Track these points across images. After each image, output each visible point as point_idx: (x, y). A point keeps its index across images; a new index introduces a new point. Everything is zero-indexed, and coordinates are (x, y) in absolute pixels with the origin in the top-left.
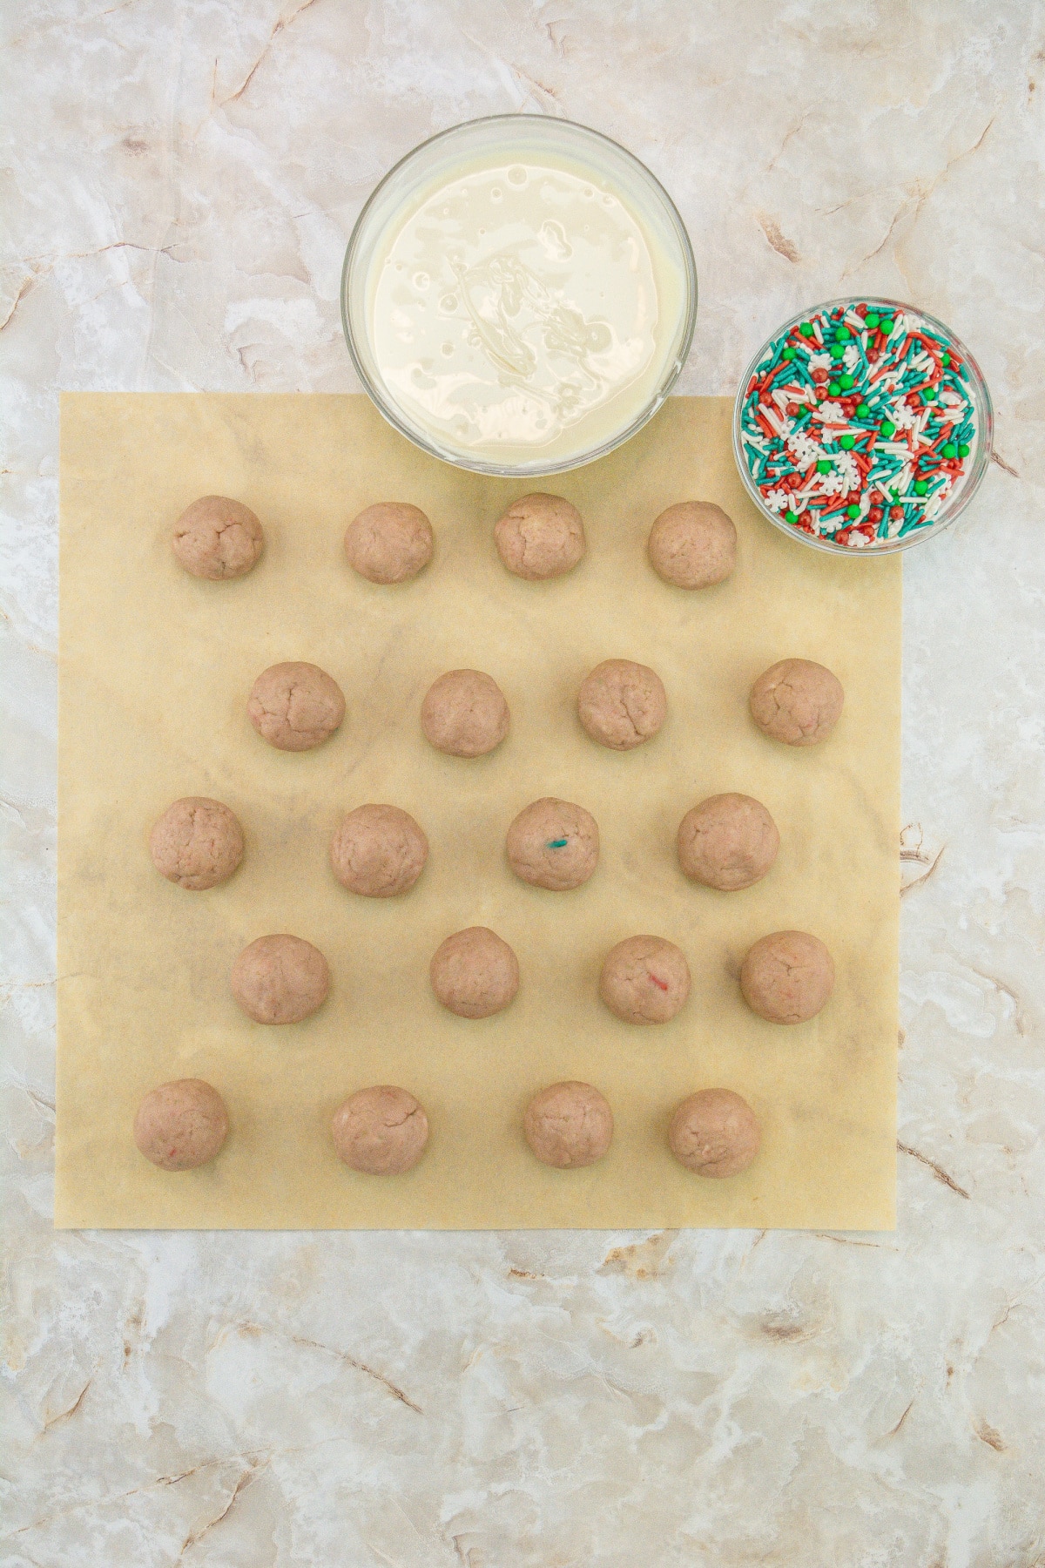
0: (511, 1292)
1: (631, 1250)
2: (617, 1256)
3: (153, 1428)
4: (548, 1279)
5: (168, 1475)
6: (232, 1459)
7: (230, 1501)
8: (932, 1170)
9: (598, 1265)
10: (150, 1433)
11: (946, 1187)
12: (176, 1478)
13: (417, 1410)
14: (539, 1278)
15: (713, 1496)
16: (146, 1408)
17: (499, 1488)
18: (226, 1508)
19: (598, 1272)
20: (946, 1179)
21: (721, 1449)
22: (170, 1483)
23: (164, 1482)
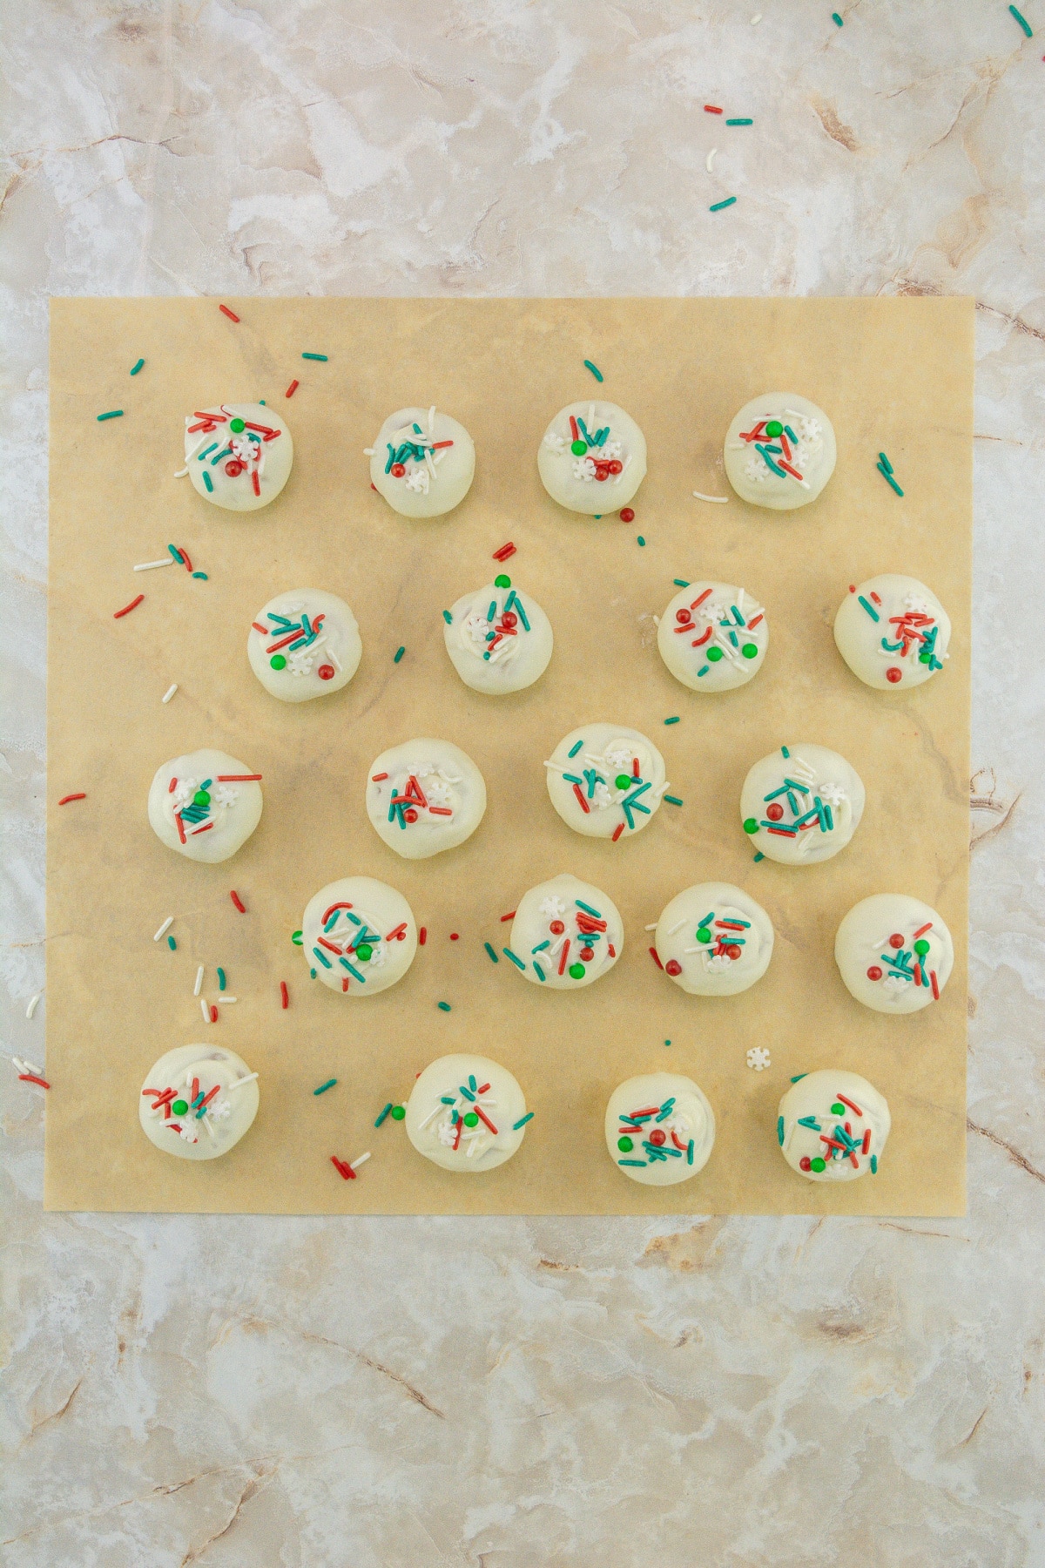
0: (540, 1284)
1: (675, 1239)
2: (657, 1245)
3: (150, 1432)
4: (582, 1270)
5: (165, 1484)
6: (237, 1467)
7: (233, 1514)
8: (1008, 1151)
9: (638, 1256)
10: (146, 1436)
11: (1022, 1171)
12: (175, 1488)
13: (439, 1414)
14: (572, 1269)
15: (764, 1512)
16: (141, 1410)
17: (528, 1502)
18: (229, 1521)
19: (639, 1263)
20: (1024, 1163)
21: (773, 1461)
22: (168, 1493)
23: (163, 1491)
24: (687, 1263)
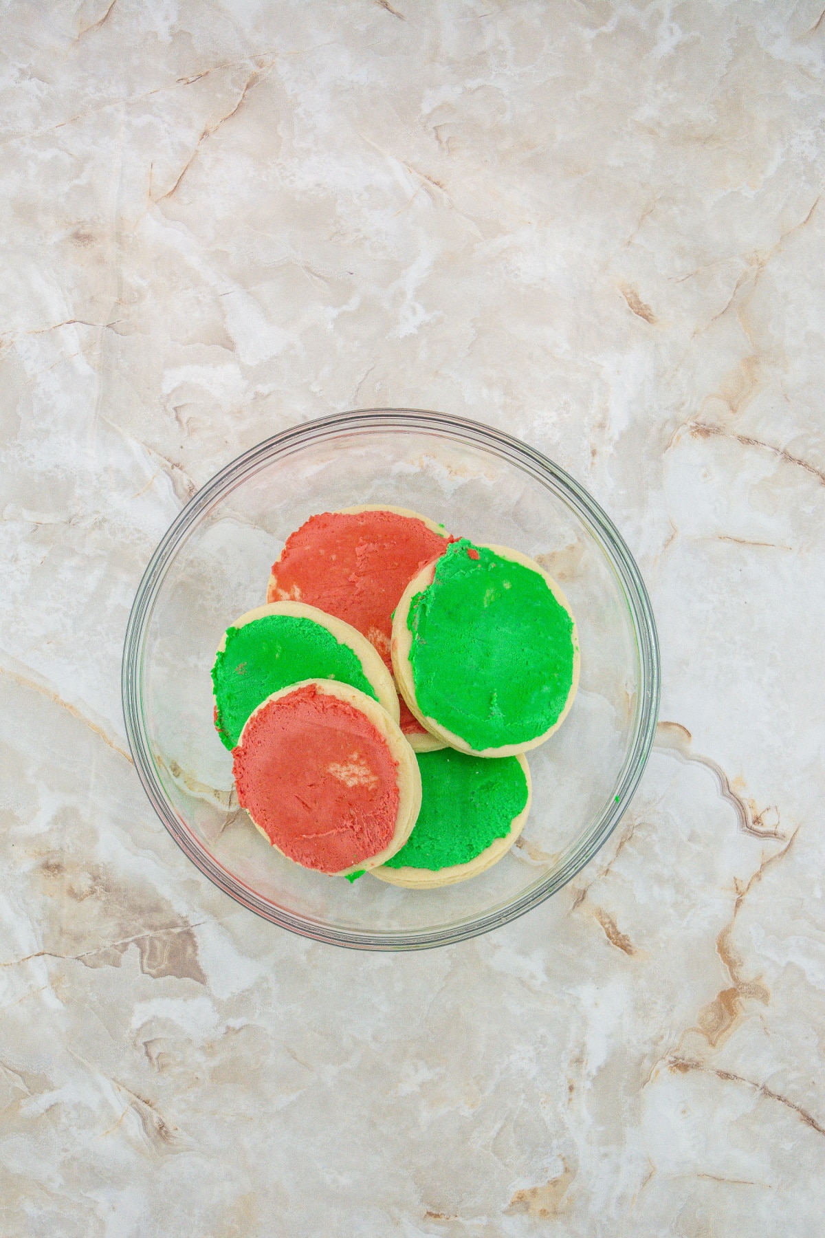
0: (427, 1232)
1: (534, 1192)
2: (521, 1197)
4: (460, 1219)
8: (799, 1114)
9: (505, 1206)
11: (810, 1130)
14: (452, 1218)
19: (504, 1212)
20: (811, 1122)
24: (545, 1211)
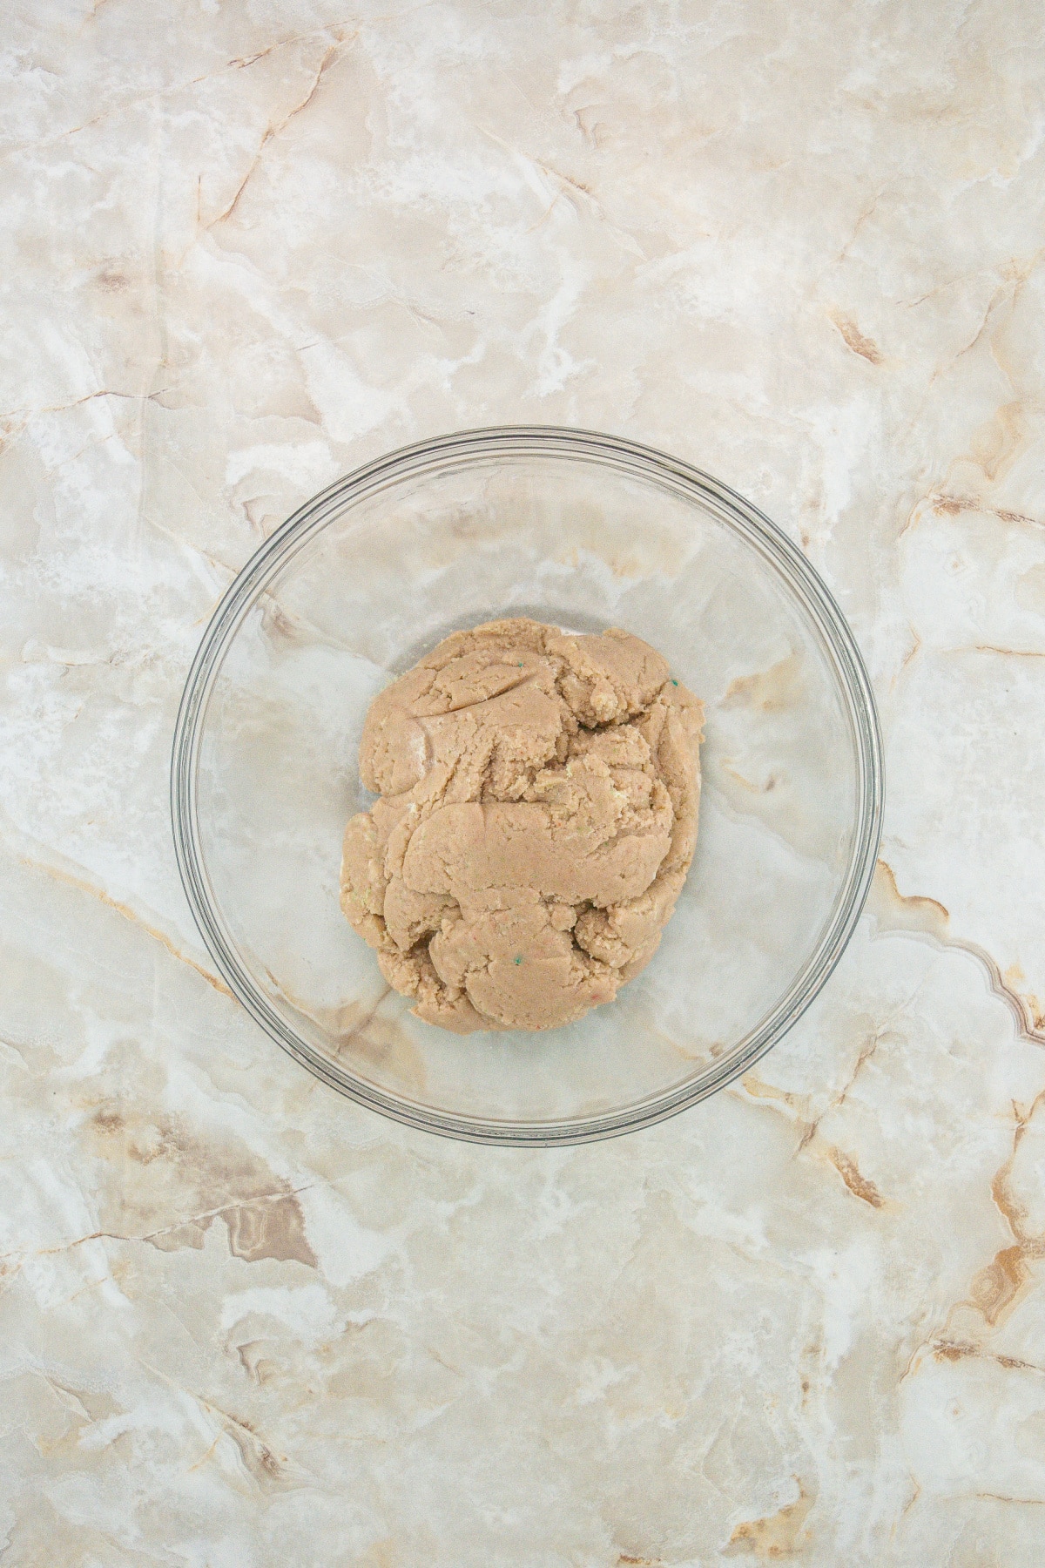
1: (761, 1525)
2: (744, 1533)
9: (723, 1545)
14: (654, 1563)
19: (724, 1553)
24: (776, 1549)
